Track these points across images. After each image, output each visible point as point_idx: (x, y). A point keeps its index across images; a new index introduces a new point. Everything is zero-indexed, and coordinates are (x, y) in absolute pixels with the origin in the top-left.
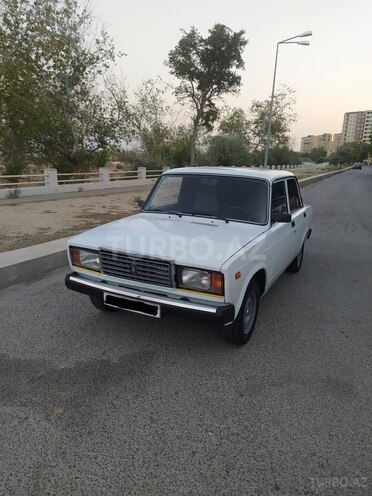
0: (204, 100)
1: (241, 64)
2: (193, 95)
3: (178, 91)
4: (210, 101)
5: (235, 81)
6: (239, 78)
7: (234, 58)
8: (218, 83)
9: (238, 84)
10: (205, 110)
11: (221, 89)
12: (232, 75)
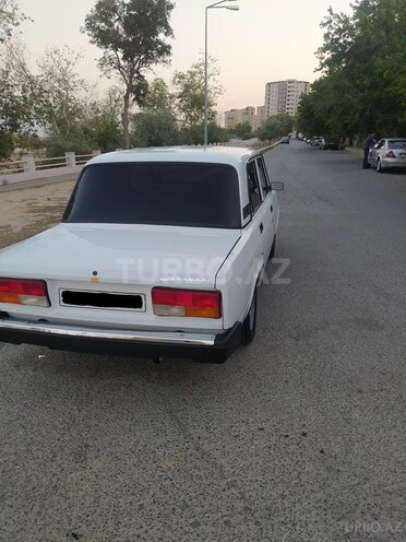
0: (133, 71)
1: (169, 32)
2: (119, 67)
3: (103, 62)
4: (138, 73)
5: (165, 50)
6: (169, 47)
7: (161, 24)
8: (146, 53)
9: (168, 53)
10: (134, 83)
11: (149, 59)
12: (161, 43)
